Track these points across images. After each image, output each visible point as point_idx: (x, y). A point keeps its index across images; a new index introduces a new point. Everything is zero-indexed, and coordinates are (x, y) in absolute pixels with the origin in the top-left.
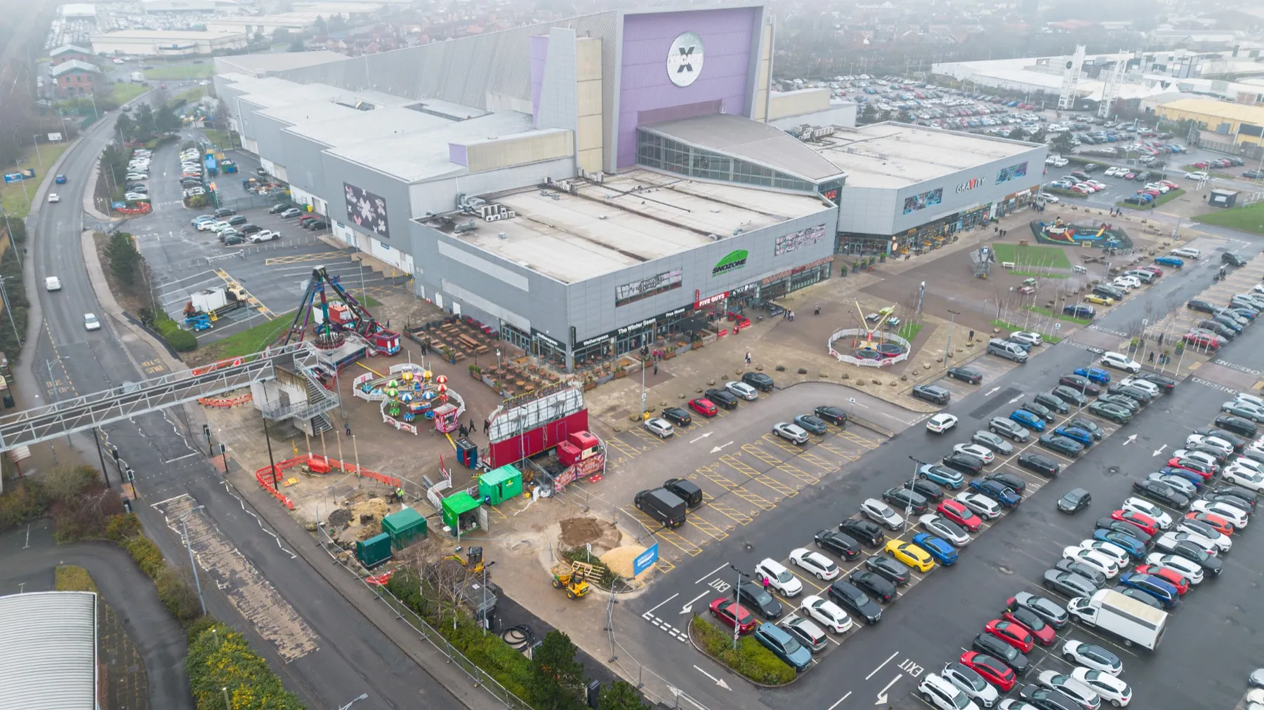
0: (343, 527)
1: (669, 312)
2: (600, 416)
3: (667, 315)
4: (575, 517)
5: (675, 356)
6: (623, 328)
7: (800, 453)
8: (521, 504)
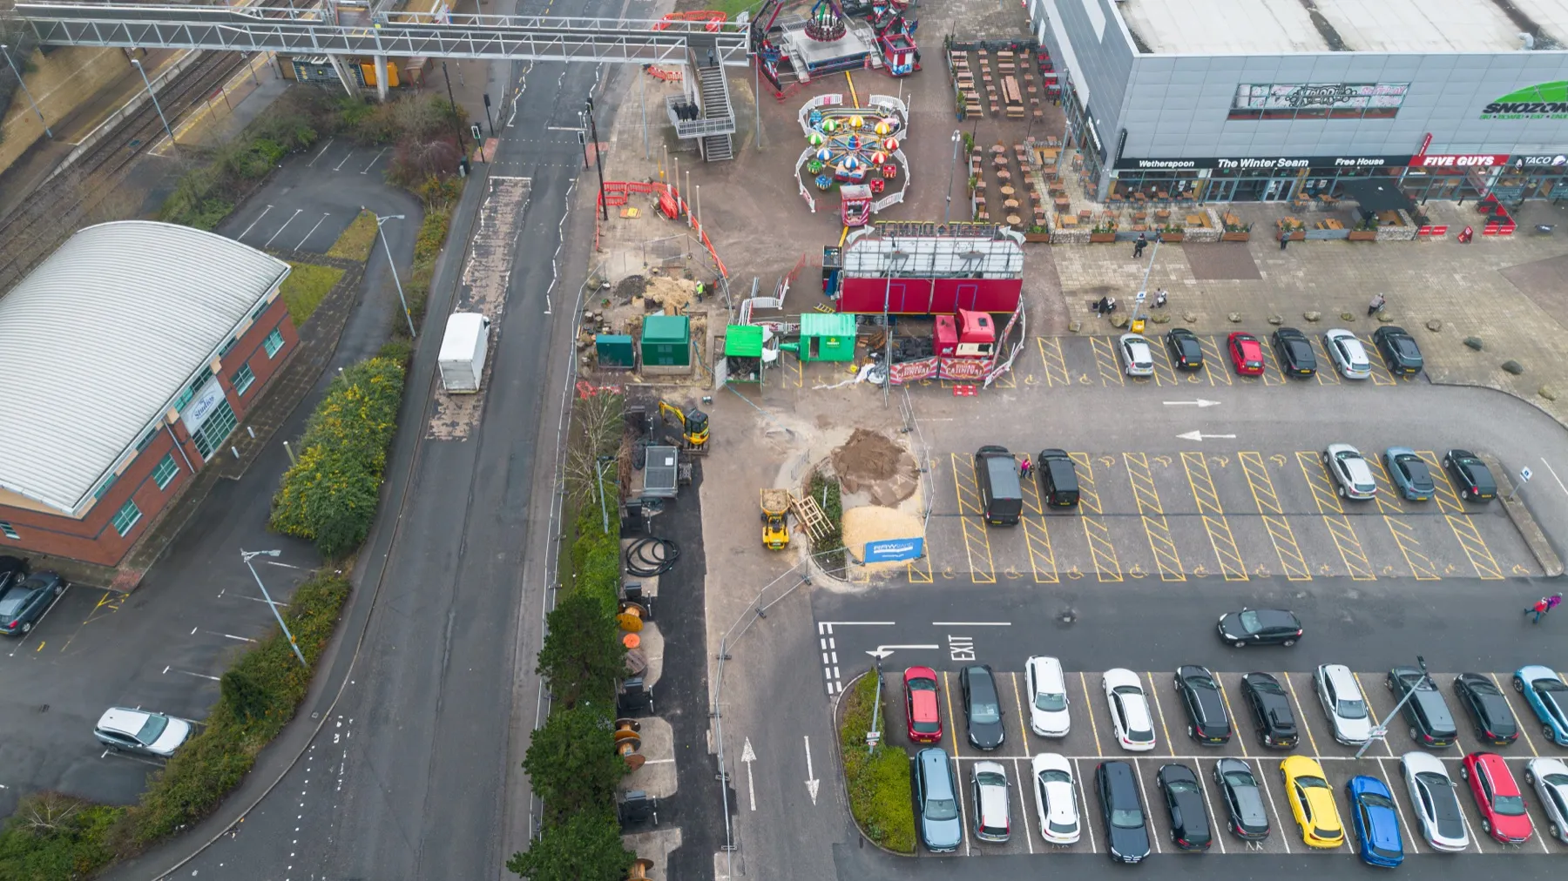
0: (624, 300)
1: (1345, 158)
2: (1073, 293)
3: (1338, 161)
4: (883, 433)
5: (1303, 240)
6: (1231, 159)
7: (1332, 514)
8: (836, 376)
